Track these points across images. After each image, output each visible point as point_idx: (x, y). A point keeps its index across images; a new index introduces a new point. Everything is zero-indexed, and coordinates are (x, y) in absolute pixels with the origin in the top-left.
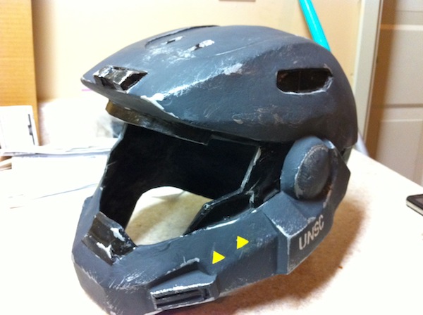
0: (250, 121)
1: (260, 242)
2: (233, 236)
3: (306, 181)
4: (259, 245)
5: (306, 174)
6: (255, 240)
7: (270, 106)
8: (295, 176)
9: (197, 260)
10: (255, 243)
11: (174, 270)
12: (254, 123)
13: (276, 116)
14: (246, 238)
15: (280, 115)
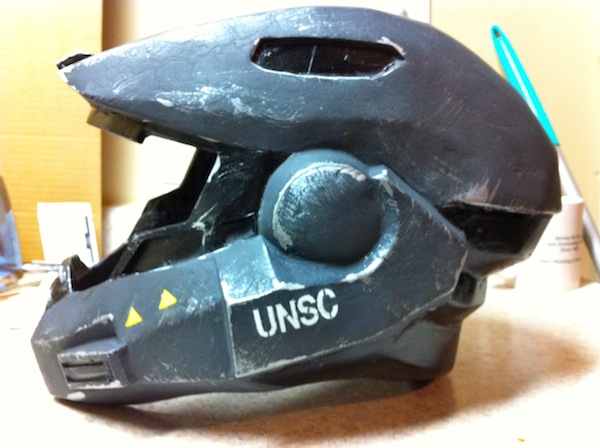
0: (185, 104)
1: (193, 305)
2: (160, 288)
3: (294, 220)
4: (190, 309)
5: (293, 207)
6: (186, 301)
7: (229, 87)
8: (273, 208)
9: (111, 316)
10: (185, 304)
11: (86, 327)
12: (192, 108)
13: (237, 102)
14: (174, 295)
15: (247, 101)
